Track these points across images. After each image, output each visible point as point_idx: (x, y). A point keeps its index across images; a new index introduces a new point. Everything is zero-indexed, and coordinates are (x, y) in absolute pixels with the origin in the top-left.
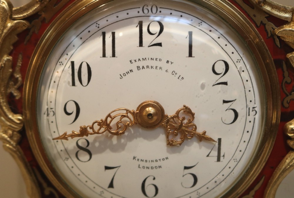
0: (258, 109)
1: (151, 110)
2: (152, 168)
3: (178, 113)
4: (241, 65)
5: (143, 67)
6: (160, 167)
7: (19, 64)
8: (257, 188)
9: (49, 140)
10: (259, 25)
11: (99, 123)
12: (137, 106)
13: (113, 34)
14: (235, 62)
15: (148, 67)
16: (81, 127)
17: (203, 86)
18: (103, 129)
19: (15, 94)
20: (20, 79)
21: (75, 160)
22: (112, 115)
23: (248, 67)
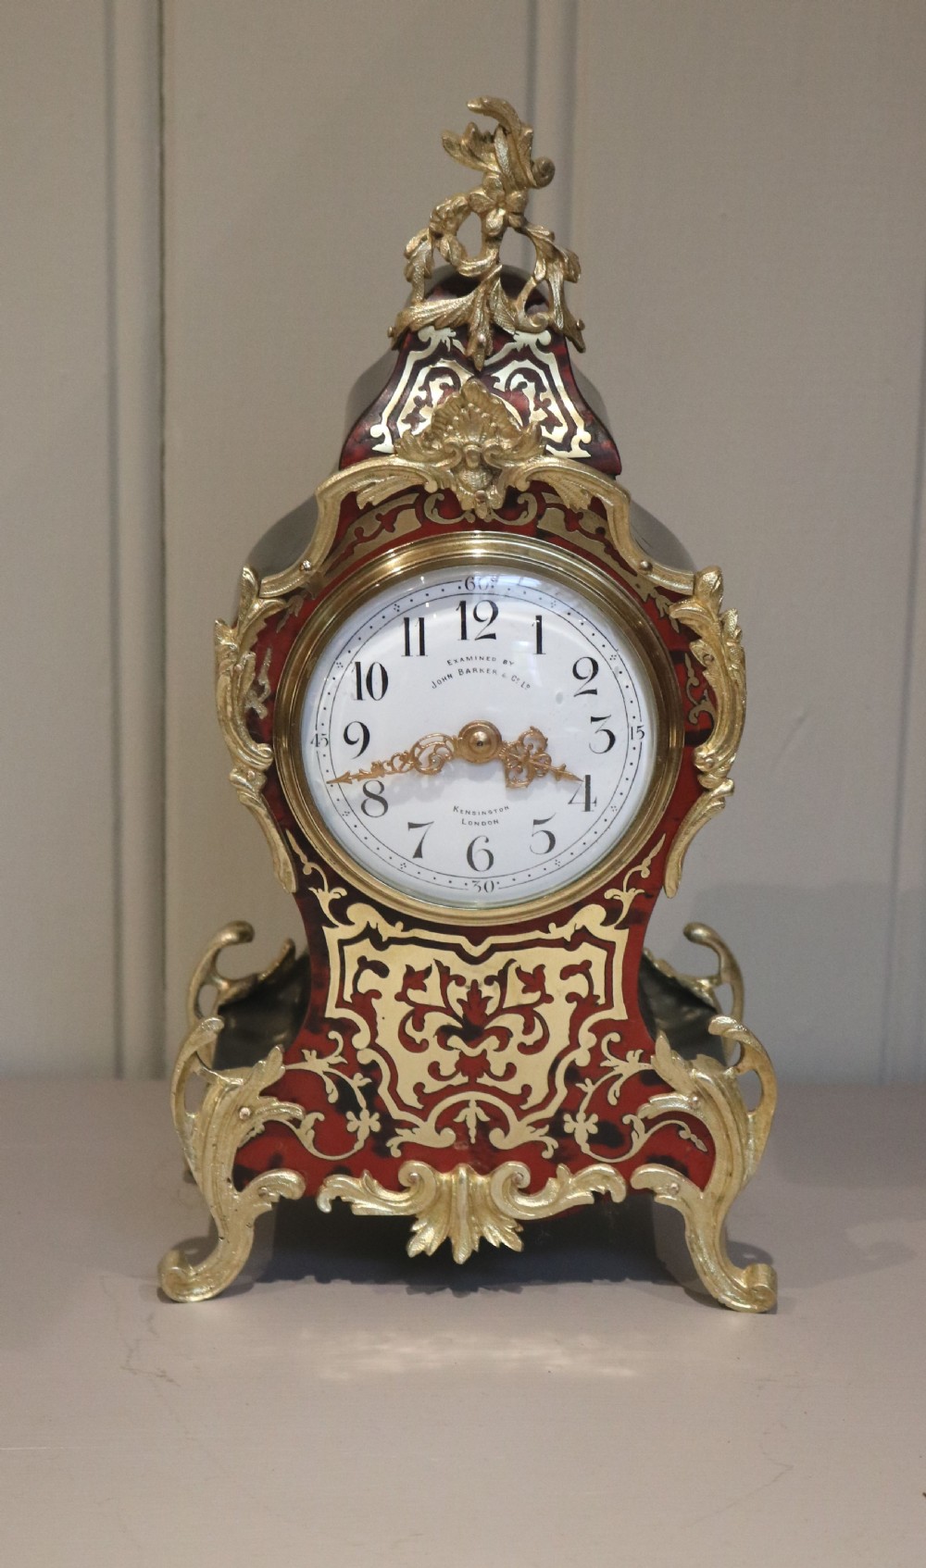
0: (646, 729)
1: (481, 736)
2: (483, 823)
3: (522, 739)
4: (616, 664)
5: (468, 671)
6: (496, 822)
7: (267, 663)
8: (653, 853)
9: (319, 785)
10: (645, 600)
11: (403, 756)
12: (460, 729)
13: (422, 621)
14: (609, 660)
15: (475, 670)
16: (373, 764)
17: (559, 698)
18: (407, 766)
19: (259, 711)
20: (267, 687)
21: (361, 814)
22: (422, 743)
23: (628, 666)
